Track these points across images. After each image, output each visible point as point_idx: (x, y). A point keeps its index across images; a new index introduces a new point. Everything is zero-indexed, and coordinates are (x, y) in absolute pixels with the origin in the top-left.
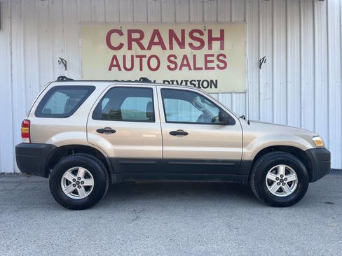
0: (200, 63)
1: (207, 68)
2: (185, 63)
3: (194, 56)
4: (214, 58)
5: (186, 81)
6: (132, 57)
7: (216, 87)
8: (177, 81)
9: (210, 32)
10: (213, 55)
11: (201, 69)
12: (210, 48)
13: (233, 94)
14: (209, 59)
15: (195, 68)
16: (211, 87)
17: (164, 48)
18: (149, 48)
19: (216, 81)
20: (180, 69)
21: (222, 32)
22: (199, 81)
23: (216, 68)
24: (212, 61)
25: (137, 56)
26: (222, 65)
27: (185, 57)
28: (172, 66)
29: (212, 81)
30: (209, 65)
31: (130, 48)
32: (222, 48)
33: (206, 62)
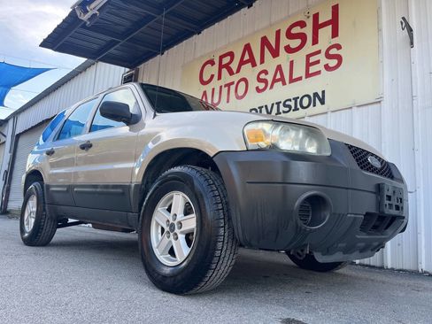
0: (299, 71)
1: (308, 75)
2: (278, 76)
3: (292, 63)
4: (321, 57)
5: (278, 104)
6: (221, 87)
7: (322, 102)
8: (266, 106)
9: (316, 17)
10: (319, 52)
11: (300, 79)
12: (315, 41)
13: (355, 109)
14: (312, 59)
15: (292, 81)
16: (314, 106)
17: (254, 65)
18: (238, 71)
19: (323, 92)
20: (272, 87)
21: (335, 9)
22: (296, 99)
23: (323, 71)
24: (318, 62)
25: (225, 86)
26: (333, 63)
27: (279, 68)
28: (262, 86)
29: (316, 95)
30: (313, 69)
31: (219, 78)
32: (335, 34)
33: (308, 65)
